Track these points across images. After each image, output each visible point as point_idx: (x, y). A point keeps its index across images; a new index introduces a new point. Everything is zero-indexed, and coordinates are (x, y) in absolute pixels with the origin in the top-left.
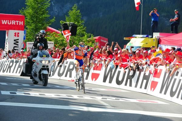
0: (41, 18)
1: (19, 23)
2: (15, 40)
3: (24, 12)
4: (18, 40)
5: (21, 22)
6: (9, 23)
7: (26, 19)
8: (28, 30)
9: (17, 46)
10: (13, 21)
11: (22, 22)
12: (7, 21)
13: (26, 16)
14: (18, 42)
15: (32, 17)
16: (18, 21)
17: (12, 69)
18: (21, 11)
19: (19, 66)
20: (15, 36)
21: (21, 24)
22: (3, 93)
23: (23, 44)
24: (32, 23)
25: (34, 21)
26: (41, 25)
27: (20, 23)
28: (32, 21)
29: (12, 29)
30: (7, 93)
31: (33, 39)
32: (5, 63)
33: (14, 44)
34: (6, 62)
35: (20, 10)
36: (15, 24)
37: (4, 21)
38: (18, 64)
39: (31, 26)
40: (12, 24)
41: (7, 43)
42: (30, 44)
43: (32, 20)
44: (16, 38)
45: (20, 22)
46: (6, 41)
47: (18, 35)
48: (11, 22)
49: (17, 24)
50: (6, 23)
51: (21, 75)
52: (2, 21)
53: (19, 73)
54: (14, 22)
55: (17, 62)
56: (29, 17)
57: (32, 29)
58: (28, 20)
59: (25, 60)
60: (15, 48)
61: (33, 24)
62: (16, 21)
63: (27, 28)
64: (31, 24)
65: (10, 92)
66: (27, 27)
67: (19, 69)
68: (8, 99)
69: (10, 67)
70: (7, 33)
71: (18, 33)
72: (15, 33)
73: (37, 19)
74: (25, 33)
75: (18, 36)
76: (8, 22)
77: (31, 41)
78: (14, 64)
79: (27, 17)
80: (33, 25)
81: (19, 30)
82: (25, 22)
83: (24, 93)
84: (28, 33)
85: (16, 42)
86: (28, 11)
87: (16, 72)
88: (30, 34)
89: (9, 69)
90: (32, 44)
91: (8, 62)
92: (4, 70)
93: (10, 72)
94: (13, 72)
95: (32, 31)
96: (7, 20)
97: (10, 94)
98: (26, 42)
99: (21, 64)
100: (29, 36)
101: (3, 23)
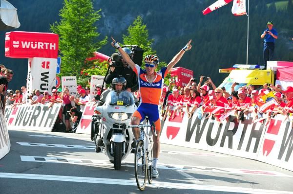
0: (84, 38)
1: (49, 46)
2: (42, 74)
3: (57, 28)
4: (48, 73)
5: (53, 45)
6: (34, 46)
7: (61, 39)
8: (64, 58)
9: (46, 83)
10: (39, 43)
11: (55, 44)
12: (29, 43)
13: (60, 35)
14: (47, 77)
15: (70, 37)
16: (48, 43)
17: (38, 120)
18: (52, 27)
19: (50, 116)
20: (43, 66)
21: (53, 48)
22: (24, 158)
23: (55, 81)
24: (71, 45)
25: (73, 43)
26: (84, 49)
27: (51, 46)
28: (70, 43)
29: (37, 56)
30: (31, 159)
31: (71, 72)
32: (27, 111)
33: (42, 79)
34: (29, 109)
36: (42, 48)
37: (26, 43)
38: (47, 112)
39: (68, 51)
40: (39, 48)
41: (31, 78)
42: (67, 80)
43: (71, 41)
44: (45, 70)
45: (51, 44)
46: (28, 76)
47: (47, 65)
48: (36, 45)
49: (47, 48)
50: (28, 47)
51: (53, 130)
52: (22, 42)
53: (50, 126)
54: (41, 44)
55: (46, 109)
56: (65, 37)
57: (70, 56)
58: (63, 41)
59: (60, 105)
60: (43, 87)
61: (72, 47)
62: (45, 43)
63: (62, 55)
64: (69, 47)
65: (35, 158)
66: (63, 52)
67: (50, 120)
68: (32, 169)
69: (35, 117)
70: (31, 63)
71: (48, 63)
72: (44, 63)
73: (78, 40)
74: (59, 63)
75: (48, 67)
76: (32, 45)
77: (69, 75)
78: (42, 112)
79: (62, 37)
80: (72, 50)
81: (49, 57)
82: (59, 45)
83: (58, 159)
84: (63, 62)
85: (45, 76)
86: (64, 27)
87: (45, 126)
88: (68, 64)
89: (33, 120)
90: (71, 79)
91: (32, 109)
92: (26, 121)
93: (34, 125)
94: (40, 126)
95: (70, 60)
96: (31, 41)
97: (34, 160)
98: (61, 77)
99: (53, 113)
100: (65, 66)
101: (24, 47)
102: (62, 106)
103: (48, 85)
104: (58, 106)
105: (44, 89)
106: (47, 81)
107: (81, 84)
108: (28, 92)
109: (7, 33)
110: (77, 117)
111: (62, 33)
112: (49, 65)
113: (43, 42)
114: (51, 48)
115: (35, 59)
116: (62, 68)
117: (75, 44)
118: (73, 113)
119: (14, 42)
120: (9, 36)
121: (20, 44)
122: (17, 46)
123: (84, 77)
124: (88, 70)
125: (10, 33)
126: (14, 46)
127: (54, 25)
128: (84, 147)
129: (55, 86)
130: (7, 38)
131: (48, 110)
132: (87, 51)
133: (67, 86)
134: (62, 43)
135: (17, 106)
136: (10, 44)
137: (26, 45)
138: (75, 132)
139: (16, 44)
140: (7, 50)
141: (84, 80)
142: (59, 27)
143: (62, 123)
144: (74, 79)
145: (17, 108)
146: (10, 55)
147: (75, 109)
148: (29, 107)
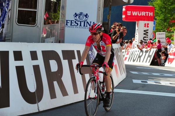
0: (169, 8)
1: (148, 14)
2: (144, 31)
3: (153, 4)
4: (148, 30)
5: (151, 13)
6: (140, 14)
7: (155, 10)
8: (157, 21)
9: (147, 36)
10: (143, 12)
11: (152, 13)
12: (137, 12)
13: (155, 8)
14: (147, 33)
15: (161, 8)
16: (148, 12)
17: (142, 58)
19: (149, 56)
20: (145, 26)
21: (151, 15)
22: (135, 81)
23: (152, 35)
24: (162, 13)
25: (163, 12)
26: (169, 15)
27: (150, 14)
28: (161, 12)
29: (142, 20)
30: (139, 82)
31: (161, 30)
32: (135, 53)
33: (144, 34)
34: (136, 52)
35: (149, 2)
36: (145, 15)
37: (135, 12)
38: (147, 54)
39: (160, 17)
40: (143, 15)
41: (138, 34)
42: (159, 34)
43: (161, 11)
44: (146, 28)
45: (150, 13)
46: (136, 32)
47: (147, 25)
48: (141, 13)
49: (147, 15)
50: (136, 15)
51: (151, 65)
52: (133, 12)
53: (149, 62)
54: (144, 13)
55: (146, 52)
56: (157, 8)
57: (161, 20)
58: (157, 11)
59: (155, 50)
60: (145, 38)
61: (162, 15)
62: (146, 12)
63: (156, 19)
64: (160, 15)
65: (141, 81)
66: (156, 17)
67: (149, 58)
68: (140, 88)
70: (137, 24)
71: (148, 24)
72: (145, 24)
73: (166, 10)
74: (154, 24)
75: (148, 27)
76: (138, 13)
77: (160, 32)
78: (144, 53)
80: (162, 17)
81: (149, 20)
82: (155, 13)
83: (155, 82)
84: (157, 23)
85: (146, 32)
86: (157, 2)
87: (146, 62)
88: (159, 25)
89: (139, 58)
90: (162, 34)
91: (138, 52)
92: (134, 59)
93: (140, 61)
94: (143, 62)
95: (161, 22)
96: (138, 11)
97: (141, 83)
98: (155, 33)
99: (151, 54)
100: (158, 26)
101: (133, 14)
102: (156, 50)
103: (148, 37)
104: (154, 50)
105: (146, 40)
106: (147, 35)
107: (168, 36)
108: (136, 42)
109: (124, 6)
110: (165, 57)
111: (156, 6)
112: (148, 25)
113: (145, 12)
114: (150, 15)
115: (140, 22)
116: (156, 27)
117: (164, 13)
118: (163, 54)
119: (128, 12)
120: (125, 8)
121: (132, 13)
122: (130, 14)
123: (169, 33)
124: (173, 28)
125: (126, 7)
126: (128, 14)
127: (150, 2)
128: (171, 75)
129: (152, 38)
130: (124, 10)
131: (148, 52)
132: (171, 16)
133: (160, 38)
134: (156, 12)
135: (129, 50)
136: (125, 13)
137: (135, 13)
138: (164, 66)
139: (129, 13)
140: (124, 16)
141: (169, 34)
142: (154, 3)
143: (156, 61)
144: (164, 34)
145: (129, 51)
146: (126, 20)
147: (165, 52)
148: (137, 51)
